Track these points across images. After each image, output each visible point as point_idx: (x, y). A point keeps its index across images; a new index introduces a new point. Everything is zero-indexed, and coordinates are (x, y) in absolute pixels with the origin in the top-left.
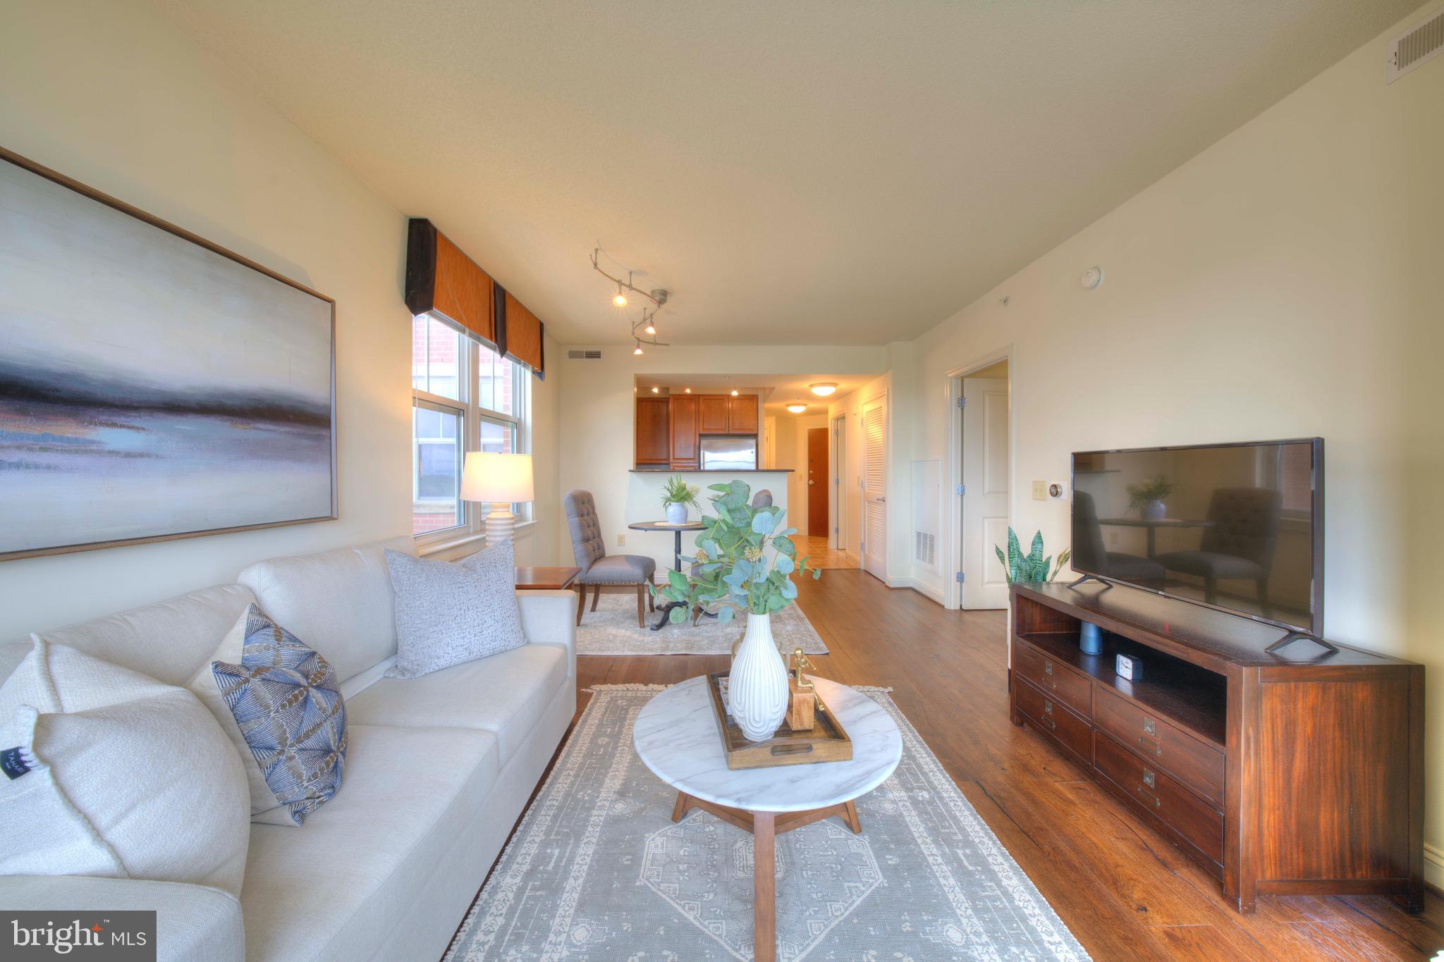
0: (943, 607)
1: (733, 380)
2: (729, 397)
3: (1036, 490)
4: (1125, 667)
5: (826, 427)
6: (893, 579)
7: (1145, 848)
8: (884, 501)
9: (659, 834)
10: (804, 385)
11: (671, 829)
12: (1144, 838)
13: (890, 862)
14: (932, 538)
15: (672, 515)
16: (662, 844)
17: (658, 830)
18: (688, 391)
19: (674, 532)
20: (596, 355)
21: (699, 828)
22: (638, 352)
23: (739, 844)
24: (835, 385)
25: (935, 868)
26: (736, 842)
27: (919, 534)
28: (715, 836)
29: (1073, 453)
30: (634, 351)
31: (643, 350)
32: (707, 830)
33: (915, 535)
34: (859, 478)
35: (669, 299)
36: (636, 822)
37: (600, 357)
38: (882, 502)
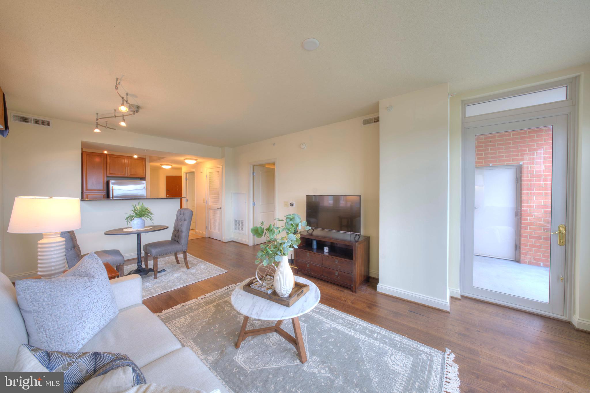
0: (248, 245)
1: (135, 151)
2: (131, 158)
3: (285, 204)
4: (326, 250)
5: (181, 175)
6: (225, 239)
7: (338, 290)
8: (220, 209)
9: (239, 354)
10: (181, 158)
11: (239, 351)
12: (336, 288)
13: (303, 320)
14: (242, 222)
15: (136, 224)
16: (243, 356)
17: (237, 354)
18: (106, 152)
19: (136, 235)
20: (47, 123)
21: (248, 344)
22: (97, 130)
23: (265, 340)
24: (196, 160)
25: (312, 315)
26: (263, 340)
27: (236, 221)
28: (255, 343)
29: (307, 196)
30: (94, 130)
31: (100, 130)
32: (251, 343)
33: (234, 221)
35: (140, 110)
36: (225, 358)
37: (49, 125)
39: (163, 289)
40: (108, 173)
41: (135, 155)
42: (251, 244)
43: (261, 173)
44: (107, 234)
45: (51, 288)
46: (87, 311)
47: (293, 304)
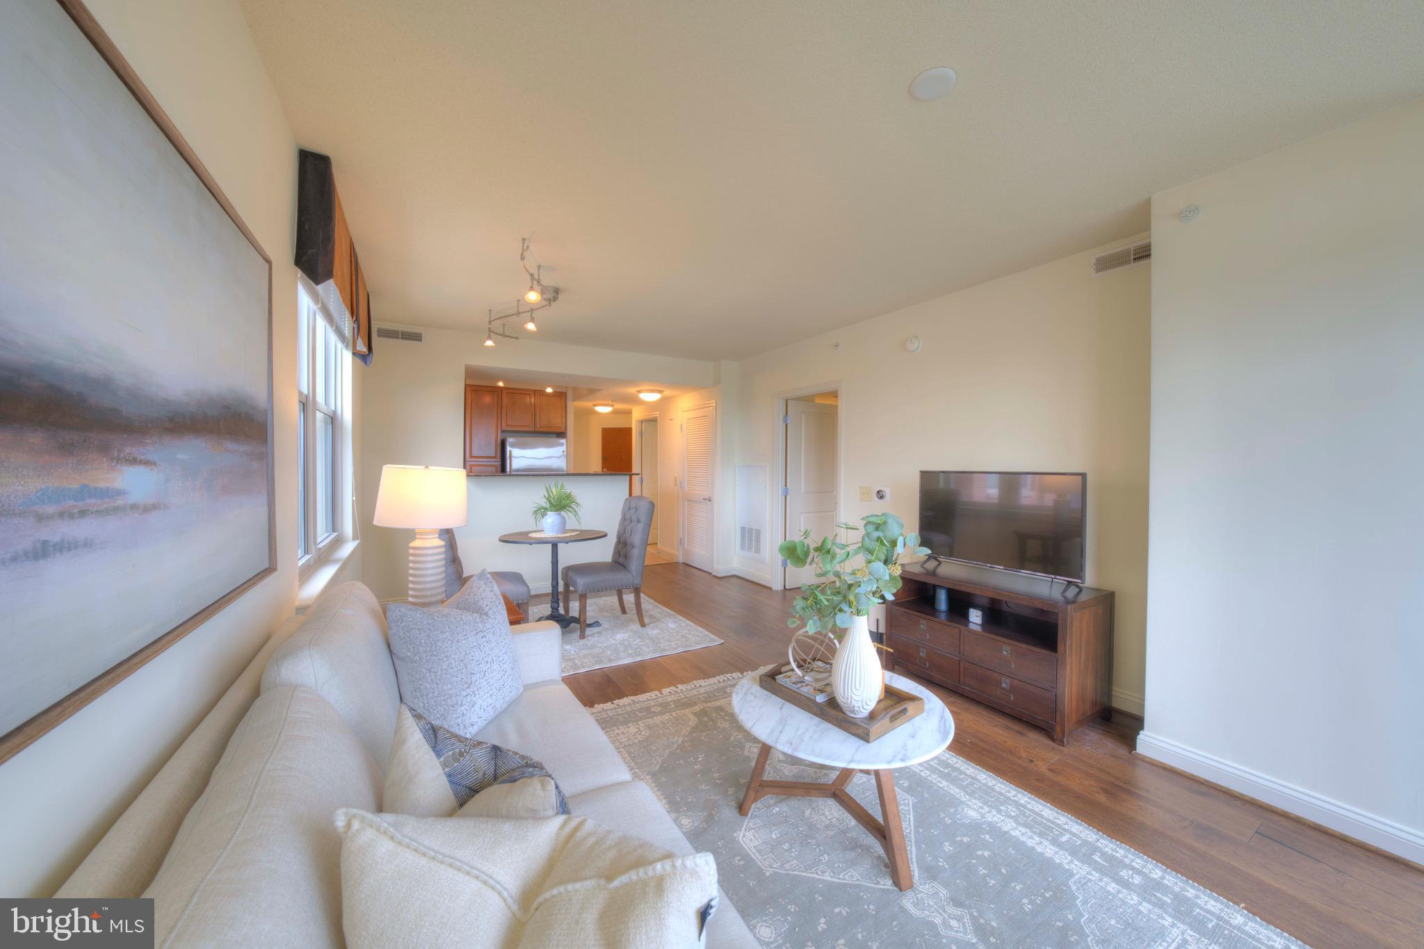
0: (770, 589)
1: (549, 378)
2: (542, 393)
3: (863, 494)
4: (975, 616)
6: (720, 568)
7: (1008, 728)
8: (710, 501)
9: (746, 830)
10: (633, 390)
11: (747, 822)
12: (1003, 722)
13: (905, 785)
14: (758, 532)
15: (550, 525)
16: (754, 836)
17: (742, 827)
18: (501, 384)
19: (551, 545)
20: (416, 337)
21: (767, 813)
22: (489, 343)
23: (807, 813)
24: (660, 392)
25: (929, 778)
26: (803, 812)
27: (743, 529)
28: (784, 814)
29: (921, 472)
30: (485, 342)
31: (494, 342)
32: (774, 811)
33: (738, 530)
34: (676, 478)
35: (561, 296)
36: (716, 829)
37: (421, 340)
38: (708, 502)
39: (597, 662)
40: (504, 424)
41: (549, 386)
42: (777, 586)
43: (803, 417)
44: (505, 540)
45: (429, 624)
46: (478, 675)
47: (878, 738)
